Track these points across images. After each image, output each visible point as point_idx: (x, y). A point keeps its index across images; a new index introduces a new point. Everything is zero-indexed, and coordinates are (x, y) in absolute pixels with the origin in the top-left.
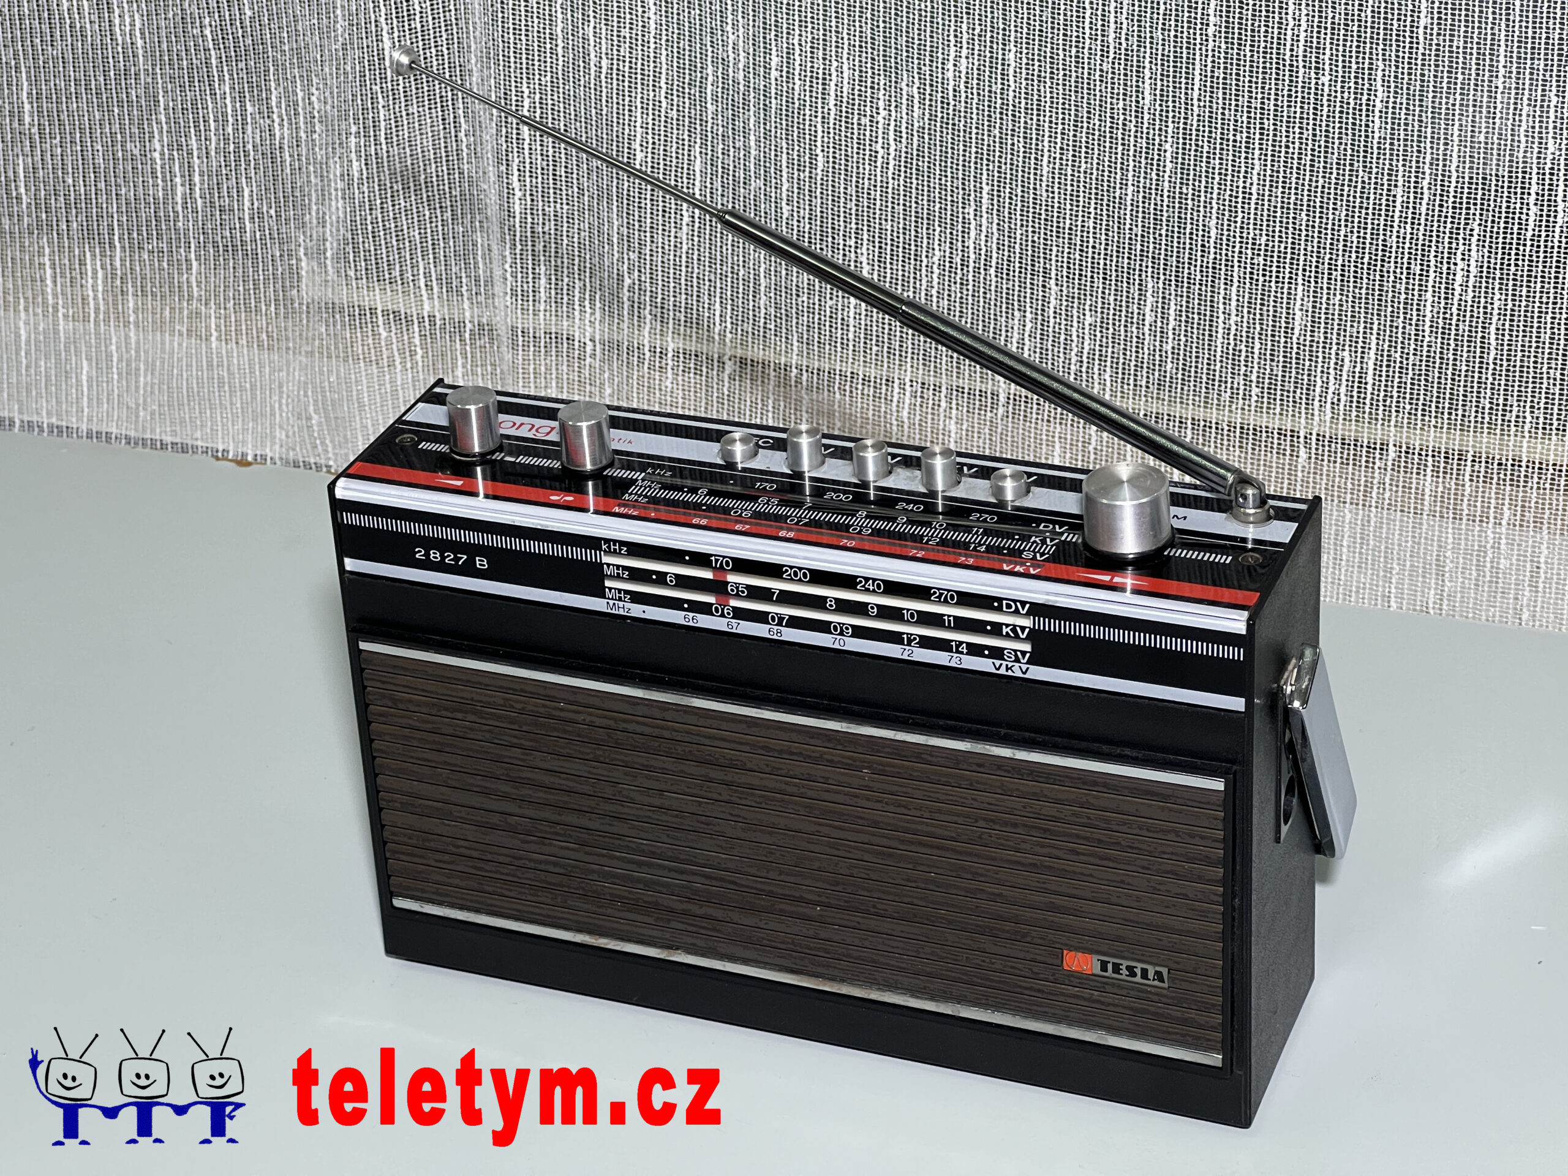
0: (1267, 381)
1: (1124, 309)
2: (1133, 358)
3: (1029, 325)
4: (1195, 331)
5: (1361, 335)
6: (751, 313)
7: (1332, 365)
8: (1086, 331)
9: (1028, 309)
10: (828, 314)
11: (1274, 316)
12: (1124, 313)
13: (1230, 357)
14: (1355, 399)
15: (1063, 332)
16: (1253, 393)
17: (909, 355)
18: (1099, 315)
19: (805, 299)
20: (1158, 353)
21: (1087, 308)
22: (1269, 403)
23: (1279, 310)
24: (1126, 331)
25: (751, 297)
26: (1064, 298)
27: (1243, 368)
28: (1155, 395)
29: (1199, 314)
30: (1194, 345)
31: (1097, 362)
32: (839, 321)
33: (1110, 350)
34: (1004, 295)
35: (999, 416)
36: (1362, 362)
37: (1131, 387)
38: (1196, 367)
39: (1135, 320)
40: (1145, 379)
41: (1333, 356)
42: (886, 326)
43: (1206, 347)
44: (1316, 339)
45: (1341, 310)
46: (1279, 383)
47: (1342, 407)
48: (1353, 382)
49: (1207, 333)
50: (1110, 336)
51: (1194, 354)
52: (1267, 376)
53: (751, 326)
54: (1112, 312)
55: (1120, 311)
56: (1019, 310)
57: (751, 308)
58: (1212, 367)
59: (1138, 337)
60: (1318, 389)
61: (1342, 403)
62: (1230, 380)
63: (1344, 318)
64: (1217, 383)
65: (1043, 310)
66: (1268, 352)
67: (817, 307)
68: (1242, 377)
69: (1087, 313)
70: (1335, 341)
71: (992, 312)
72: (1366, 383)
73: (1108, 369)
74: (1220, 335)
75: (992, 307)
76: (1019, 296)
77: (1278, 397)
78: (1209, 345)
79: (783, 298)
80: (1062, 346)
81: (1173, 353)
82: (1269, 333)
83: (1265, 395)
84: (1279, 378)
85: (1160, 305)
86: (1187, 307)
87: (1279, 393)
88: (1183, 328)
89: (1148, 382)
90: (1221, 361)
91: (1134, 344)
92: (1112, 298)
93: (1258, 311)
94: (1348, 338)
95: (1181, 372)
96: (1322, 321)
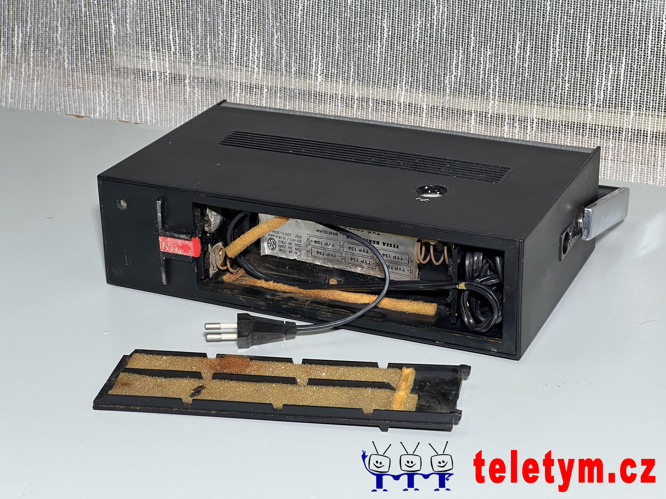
0: (573, 80)
1: (505, 47)
2: (510, 71)
3: (461, 56)
4: (539, 57)
5: (618, 57)
6: (331, 52)
7: (604, 72)
8: (488, 59)
9: (461, 48)
10: (368, 52)
11: (577, 48)
12: (505, 50)
13: (556, 69)
14: (615, 88)
15: (476, 59)
16: (566, 87)
17: (405, 72)
18: (494, 50)
19: (357, 45)
20: (521, 68)
21: (488, 47)
22: (574, 91)
23: (579, 45)
24: (506, 58)
25: (331, 45)
26: (478, 43)
27: (562, 74)
28: (519, 89)
29: (541, 48)
30: (538, 64)
31: (492, 73)
32: (373, 55)
33: (499, 67)
34: (450, 42)
35: (446, 101)
36: (618, 70)
37: (508, 85)
38: (539, 74)
39: (511, 53)
40: (515, 81)
41: (605, 68)
42: (395, 58)
43: (544, 64)
44: (597, 59)
45: (609, 45)
46: (579, 81)
47: (608, 92)
48: (614, 79)
49: (545, 58)
50: (499, 61)
51: (538, 68)
52: (573, 78)
53: (331, 58)
54: (500, 49)
55: (504, 48)
56: (456, 49)
57: (331, 50)
58: (547, 74)
59: (512, 61)
60: (597, 84)
61: (609, 90)
62: (555, 80)
63: (610, 48)
64: (549, 82)
65: (467, 49)
66: (574, 66)
67: (362, 49)
68: (561, 79)
69: (488, 49)
70: (605, 60)
71: (444, 50)
72: (620, 80)
73: (498, 77)
74: (551, 59)
75: (444, 48)
76: (456, 42)
77: (578, 88)
78: (546, 63)
79: (347, 45)
80: (476, 66)
81: (528, 68)
82: (574, 56)
83: (572, 87)
84: (579, 79)
85: (522, 45)
86: (536, 45)
87: (578, 86)
88: (533, 56)
89: (516, 83)
90: (551, 71)
91: (510, 64)
92: (500, 42)
93: (569, 46)
94: (612, 58)
95: (532, 77)
96: (600, 50)
